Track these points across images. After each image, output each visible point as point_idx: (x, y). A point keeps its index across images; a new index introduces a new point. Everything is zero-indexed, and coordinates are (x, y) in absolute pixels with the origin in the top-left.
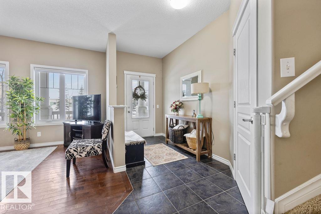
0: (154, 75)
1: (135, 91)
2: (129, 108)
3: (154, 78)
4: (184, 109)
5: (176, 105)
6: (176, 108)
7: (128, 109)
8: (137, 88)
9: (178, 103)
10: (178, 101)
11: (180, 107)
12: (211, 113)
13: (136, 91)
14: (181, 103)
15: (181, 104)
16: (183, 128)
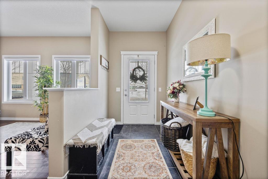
0: (156, 53)
1: (133, 72)
2: (126, 90)
3: (156, 56)
4: (187, 93)
5: (174, 88)
6: (173, 93)
7: (125, 92)
8: (135, 69)
9: (176, 85)
10: (178, 82)
11: (179, 91)
12: (239, 108)
13: (135, 72)
14: (183, 85)
15: (181, 86)
16: (179, 126)
